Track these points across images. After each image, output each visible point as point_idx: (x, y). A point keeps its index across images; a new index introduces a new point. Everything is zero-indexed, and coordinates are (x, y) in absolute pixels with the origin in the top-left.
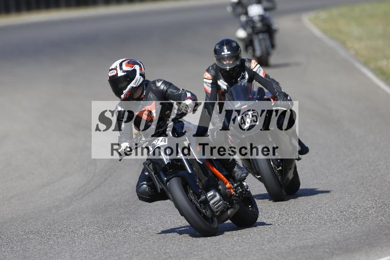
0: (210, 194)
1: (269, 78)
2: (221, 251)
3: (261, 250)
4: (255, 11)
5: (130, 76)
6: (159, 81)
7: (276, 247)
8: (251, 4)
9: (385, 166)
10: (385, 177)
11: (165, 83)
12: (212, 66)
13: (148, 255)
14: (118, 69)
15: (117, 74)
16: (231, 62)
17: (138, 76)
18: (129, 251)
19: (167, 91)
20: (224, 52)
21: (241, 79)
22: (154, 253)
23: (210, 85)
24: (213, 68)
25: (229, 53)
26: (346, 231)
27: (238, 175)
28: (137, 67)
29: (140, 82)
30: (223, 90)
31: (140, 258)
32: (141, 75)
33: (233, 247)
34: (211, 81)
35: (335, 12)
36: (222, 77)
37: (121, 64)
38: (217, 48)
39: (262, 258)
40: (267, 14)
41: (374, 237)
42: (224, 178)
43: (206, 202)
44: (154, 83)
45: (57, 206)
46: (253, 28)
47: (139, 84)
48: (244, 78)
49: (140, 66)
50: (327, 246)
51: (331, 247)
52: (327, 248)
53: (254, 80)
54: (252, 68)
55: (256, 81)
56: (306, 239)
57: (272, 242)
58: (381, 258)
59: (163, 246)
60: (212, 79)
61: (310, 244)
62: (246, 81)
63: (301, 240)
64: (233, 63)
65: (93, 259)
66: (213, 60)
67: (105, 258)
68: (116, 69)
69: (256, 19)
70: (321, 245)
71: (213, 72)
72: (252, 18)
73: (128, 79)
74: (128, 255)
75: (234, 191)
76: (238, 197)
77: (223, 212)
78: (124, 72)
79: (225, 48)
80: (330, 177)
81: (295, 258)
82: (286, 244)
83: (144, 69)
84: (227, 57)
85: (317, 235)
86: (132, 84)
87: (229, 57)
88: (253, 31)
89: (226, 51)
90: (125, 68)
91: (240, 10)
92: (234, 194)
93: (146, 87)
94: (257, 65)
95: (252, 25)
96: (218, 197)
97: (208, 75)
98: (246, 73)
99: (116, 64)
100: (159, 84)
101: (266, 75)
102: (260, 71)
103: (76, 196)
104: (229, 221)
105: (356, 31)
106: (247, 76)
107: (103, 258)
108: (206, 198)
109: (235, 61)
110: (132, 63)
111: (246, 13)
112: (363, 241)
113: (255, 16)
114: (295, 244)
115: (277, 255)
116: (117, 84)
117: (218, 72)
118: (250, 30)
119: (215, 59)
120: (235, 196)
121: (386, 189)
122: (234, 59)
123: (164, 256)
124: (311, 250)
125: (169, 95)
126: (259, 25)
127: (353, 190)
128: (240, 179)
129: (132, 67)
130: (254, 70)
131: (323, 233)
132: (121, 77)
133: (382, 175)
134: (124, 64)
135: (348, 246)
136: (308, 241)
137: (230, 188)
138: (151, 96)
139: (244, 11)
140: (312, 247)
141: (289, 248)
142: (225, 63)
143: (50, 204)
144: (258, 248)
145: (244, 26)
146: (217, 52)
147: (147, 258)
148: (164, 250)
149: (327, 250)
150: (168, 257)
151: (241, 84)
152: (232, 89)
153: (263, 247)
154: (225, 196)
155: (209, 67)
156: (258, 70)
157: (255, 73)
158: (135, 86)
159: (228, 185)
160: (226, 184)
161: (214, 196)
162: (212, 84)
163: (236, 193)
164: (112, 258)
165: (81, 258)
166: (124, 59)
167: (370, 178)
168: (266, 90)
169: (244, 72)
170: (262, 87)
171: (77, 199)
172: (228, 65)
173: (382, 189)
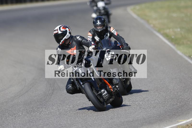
0: (103, 91)
1: (119, 36)
2: (87, 124)
3: (107, 123)
4: (101, 4)
5: (64, 33)
6: (78, 36)
7: (114, 122)
8: (99, 1)
9: (168, 82)
10: (168, 87)
11: (81, 37)
12: (92, 30)
13: (51, 126)
14: (59, 30)
15: (58, 32)
16: (101, 28)
17: (68, 33)
18: (42, 123)
19: (82, 41)
20: (98, 23)
21: (106, 36)
22: (55, 124)
23: (91, 39)
24: (92, 31)
25: (100, 23)
26: (149, 113)
27: (115, 82)
28: (67, 29)
29: (69, 36)
30: (97, 41)
31: (47, 127)
32: (69, 33)
33: (93, 121)
34: (91, 37)
35: (143, 6)
36: (97, 35)
37: (60, 28)
38: (95, 21)
39: (108, 127)
40: (107, 6)
41: (163, 117)
42: (108, 83)
43: (101, 95)
44: (76, 37)
45: (6, 101)
46: (100, 13)
47: (68, 37)
48: (107, 35)
49: (69, 29)
50: (139, 121)
51: (141, 122)
52: (140, 122)
53: (112, 37)
54: (111, 31)
55: (113, 37)
56: (129, 118)
57: (112, 119)
58: (166, 127)
59: (59, 121)
60: (92, 36)
61: (131, 120)
62: (108, 37)
63: (127, 118)
64: (102, 28)
65: (24, 127)
66: (93, 27)
67: (30, 127)
68: (57, 30)
69: (101, 8)
70: (137, 121)
71: (92, 32)
72: (99, 8)
73: (63, 35)
74: (42, 126)
75: (113, 90)
76: (115, 93)
77: (108, 100)
78: (61, 31)
79: (98, 21)
80: (141, 87)
81: (124, 127)
82: (120, 120)
83: (71, 30)
84: (99, 25)
85: (135, 116)
86: (65, 37)
87: (100, 25)
88: (100, 14)
89: (99, 22)
90: (62, 30)
91: (93, 4)
92: (113, 91)
93: (72, 39)
94: (113, 30)
95: (99, 12)
96: (106, 92)
97: (90, 34)
98: (108, 33)
99: (58, 28)
100: (78, 38)
101: (118, 35)
102: (115, 32)
103: (16, 97)
104: (109, 104)
105: (154, 15)
106: (109, 35)
107: (29, 127)
108: (101, 93)
109: (103, 27)
110: (65, 27)
111: (97, 6)
112: (157, 119)
113: (101, 7)
114: (124, 120)
115: (115, 125)
116: (58, 37)
117: (95, 33)
118: (98, 14)
119: (93, 26)
120: (113, 92)
121: (168, 93)
122: (103, 26)
123: (59, 126)
124: (132, 123)
125: (83, 43)
126: (103, 11)
127: (152, 94)
128: (116, 84)
129: (65, 29)
130: (112, 32)
131: (138, 115)
132: (60, 34)
133: (167, 86)
134: (61, 28)
135: (150, 121)
136: (130, 118)
137: (111, 88)
138: (74, 43)
139: (96, 4)
140: (132, 121)
141: (121, 122)
142: (98, 28)
143: (3, 100)
144: (106, 122)
145: (95, 12)
146: (95, 23)
147: (51, 127)
148: (59, 123)
149: (140, 123)
150: (61, 126)
151: (106, 39)
152: (102, 41)
153: (108, 121)
154: (109, 92)
155: (91, 30)
156: (114, 32)
157: (112, 33)
158: (66, 38)
159: (110, 87)
160: (109, 86)
161: (104, 92)
162: (92, 38)
163: (114, 91)
164: (34, 127)
165: (18, 127)
166: (61, 25)
167: (161, 87)
168: (118, 42)
169: (107, 33)
170: (116, 40)
171: (16, 98)
172: (99, 29)
173: (167, 93)
